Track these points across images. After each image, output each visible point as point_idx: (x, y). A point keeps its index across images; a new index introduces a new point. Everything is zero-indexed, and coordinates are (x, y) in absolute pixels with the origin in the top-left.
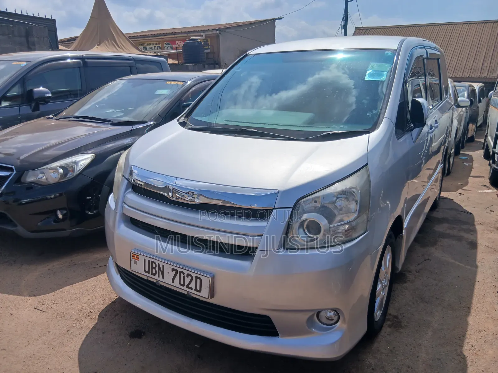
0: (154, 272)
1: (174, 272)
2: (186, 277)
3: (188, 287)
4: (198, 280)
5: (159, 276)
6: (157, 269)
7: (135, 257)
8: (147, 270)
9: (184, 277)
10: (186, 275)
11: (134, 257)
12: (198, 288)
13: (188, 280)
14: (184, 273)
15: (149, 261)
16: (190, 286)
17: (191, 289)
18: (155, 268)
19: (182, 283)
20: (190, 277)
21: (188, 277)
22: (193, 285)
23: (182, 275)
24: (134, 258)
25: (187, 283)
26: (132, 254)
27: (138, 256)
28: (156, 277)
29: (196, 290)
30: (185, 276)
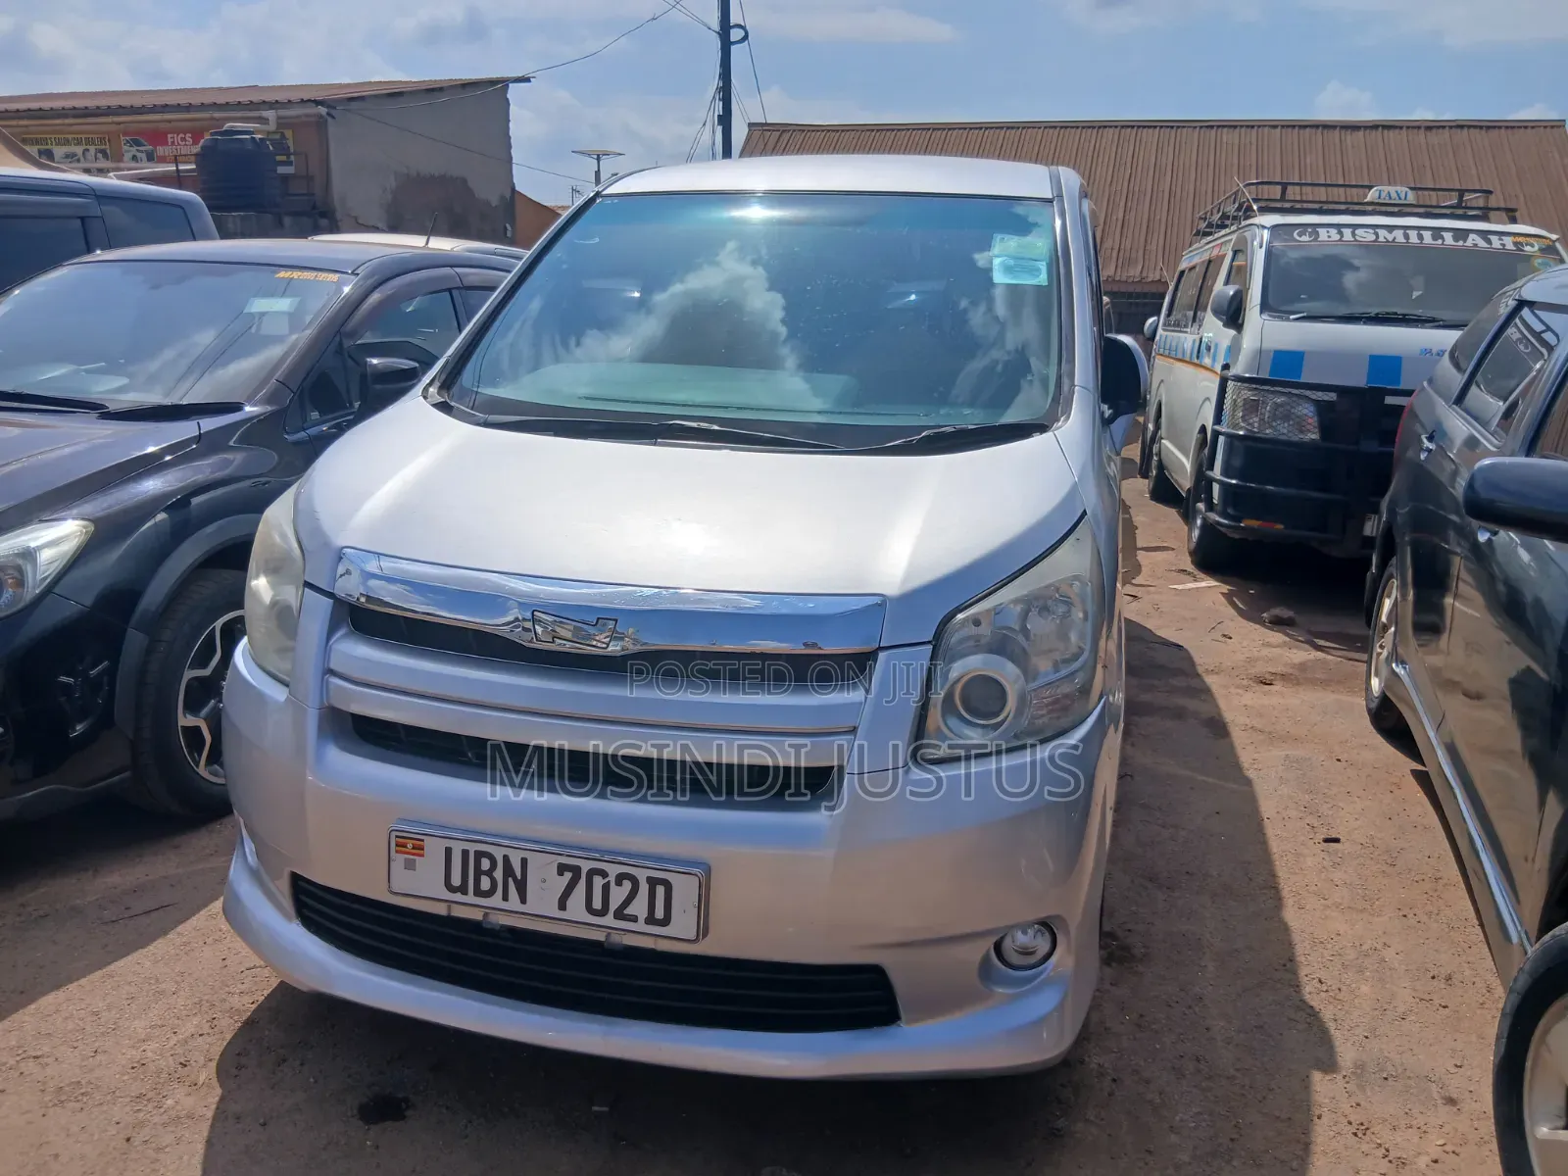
0: (485, 884)
1: (568, 875)
2: (613, 884)
3: (620, 915)
4: (660, 890)
5: (505, 898)
6: (499, 874)
7: (410, 846)
8: (456, 881)
9: (606, 888)
10: (612, 878)
11: (406, 847)
12: (659, 914)
13: (618, 895)
14: (604, 874)
15: (465, 853)
16: (628, 911)
17: (634, 919)
18: (489, 873)
19: (597, 904)
20: (627, 885)
21: (619, 883)
22: (639, 907)
23: (598, 882)
24: (403, 849)
25: (614, 905)
26: (397, 837)
27: (423, 840)
28: (496, 900)
29: (651, 920)
30: (609, 882)
